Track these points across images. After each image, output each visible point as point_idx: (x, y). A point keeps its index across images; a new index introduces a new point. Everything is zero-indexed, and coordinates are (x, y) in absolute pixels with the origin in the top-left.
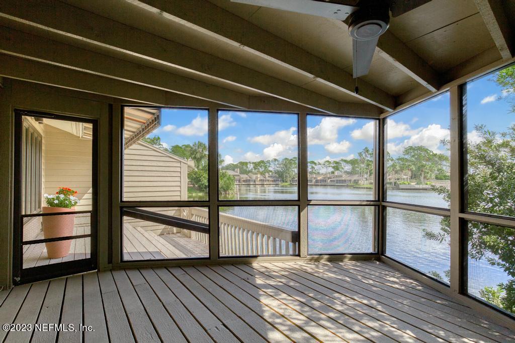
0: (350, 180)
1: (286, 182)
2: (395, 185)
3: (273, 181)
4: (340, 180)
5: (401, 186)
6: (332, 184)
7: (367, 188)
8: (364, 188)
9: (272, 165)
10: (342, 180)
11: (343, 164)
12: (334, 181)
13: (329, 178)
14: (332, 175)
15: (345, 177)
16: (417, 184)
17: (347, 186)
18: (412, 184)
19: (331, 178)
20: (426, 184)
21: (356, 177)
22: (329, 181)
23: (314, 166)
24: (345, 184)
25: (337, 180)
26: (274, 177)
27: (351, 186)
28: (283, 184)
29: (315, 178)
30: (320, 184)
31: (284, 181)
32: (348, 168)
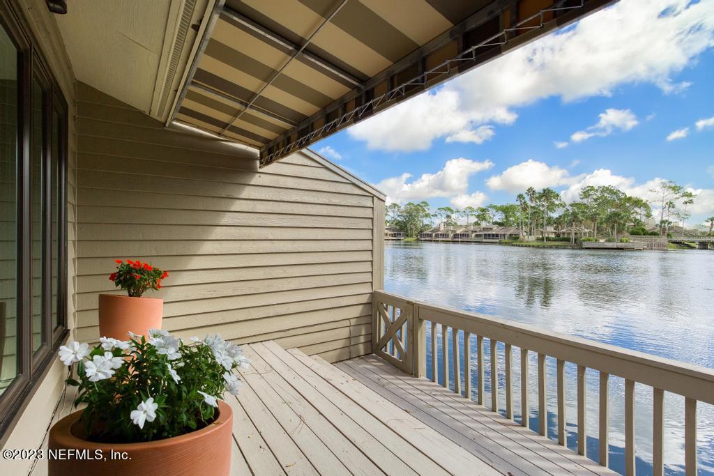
0: (504, 235)
1: (411, 236)
2: (575, 242)
3: (392, 235)
4: (489, 235)
5: (585, 245)
6: (479, 239)
7: (533, 246)
8: (529, 246)
9: (391, 214)
10: (493, 235)
11: (492, 212)
12: (480, 236)
13: (473, 232)
14: (478, 227)
15: (496, 230)
16: (609, 241)
17: (500, 243)
18: (601, 241)
19: (476, 232)
20: (621, 241)
21: (512, 231)
22: (473, 235)
23: (449, 213)
24: (498, 241)
25: (485, 235)
26: (393, 230)
27: (506, 243)
28: (408, 239)
29: (452, 231)
30: (460, 240)
31: (408, 236)
32: (499, 217)
